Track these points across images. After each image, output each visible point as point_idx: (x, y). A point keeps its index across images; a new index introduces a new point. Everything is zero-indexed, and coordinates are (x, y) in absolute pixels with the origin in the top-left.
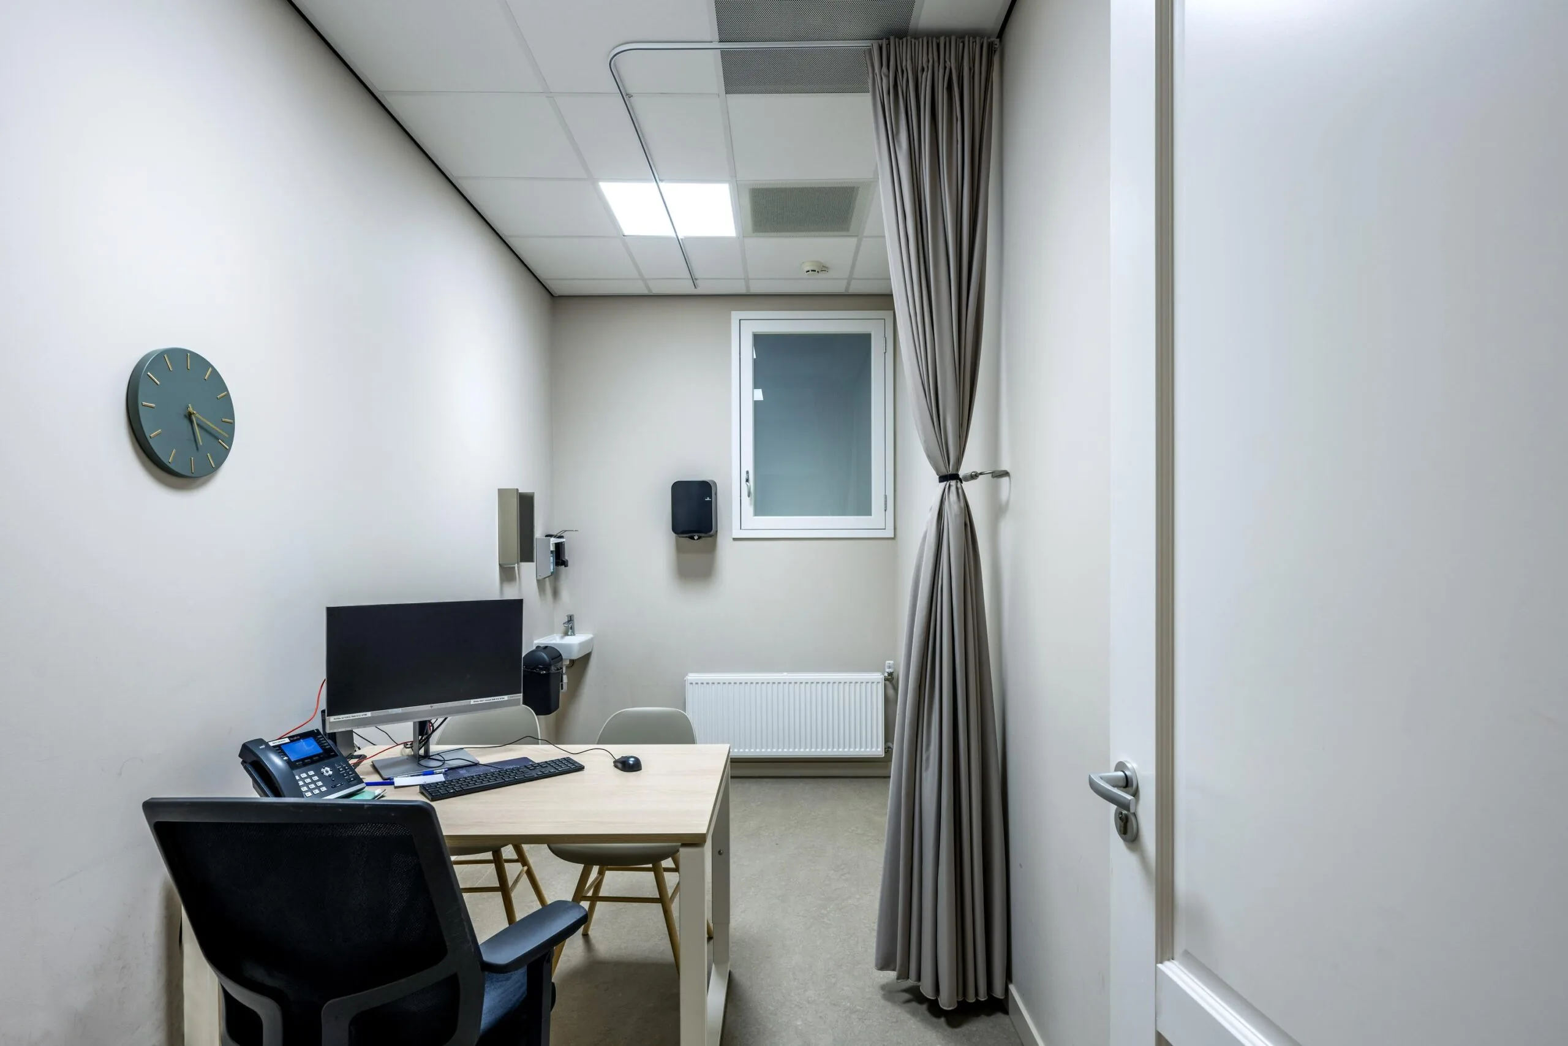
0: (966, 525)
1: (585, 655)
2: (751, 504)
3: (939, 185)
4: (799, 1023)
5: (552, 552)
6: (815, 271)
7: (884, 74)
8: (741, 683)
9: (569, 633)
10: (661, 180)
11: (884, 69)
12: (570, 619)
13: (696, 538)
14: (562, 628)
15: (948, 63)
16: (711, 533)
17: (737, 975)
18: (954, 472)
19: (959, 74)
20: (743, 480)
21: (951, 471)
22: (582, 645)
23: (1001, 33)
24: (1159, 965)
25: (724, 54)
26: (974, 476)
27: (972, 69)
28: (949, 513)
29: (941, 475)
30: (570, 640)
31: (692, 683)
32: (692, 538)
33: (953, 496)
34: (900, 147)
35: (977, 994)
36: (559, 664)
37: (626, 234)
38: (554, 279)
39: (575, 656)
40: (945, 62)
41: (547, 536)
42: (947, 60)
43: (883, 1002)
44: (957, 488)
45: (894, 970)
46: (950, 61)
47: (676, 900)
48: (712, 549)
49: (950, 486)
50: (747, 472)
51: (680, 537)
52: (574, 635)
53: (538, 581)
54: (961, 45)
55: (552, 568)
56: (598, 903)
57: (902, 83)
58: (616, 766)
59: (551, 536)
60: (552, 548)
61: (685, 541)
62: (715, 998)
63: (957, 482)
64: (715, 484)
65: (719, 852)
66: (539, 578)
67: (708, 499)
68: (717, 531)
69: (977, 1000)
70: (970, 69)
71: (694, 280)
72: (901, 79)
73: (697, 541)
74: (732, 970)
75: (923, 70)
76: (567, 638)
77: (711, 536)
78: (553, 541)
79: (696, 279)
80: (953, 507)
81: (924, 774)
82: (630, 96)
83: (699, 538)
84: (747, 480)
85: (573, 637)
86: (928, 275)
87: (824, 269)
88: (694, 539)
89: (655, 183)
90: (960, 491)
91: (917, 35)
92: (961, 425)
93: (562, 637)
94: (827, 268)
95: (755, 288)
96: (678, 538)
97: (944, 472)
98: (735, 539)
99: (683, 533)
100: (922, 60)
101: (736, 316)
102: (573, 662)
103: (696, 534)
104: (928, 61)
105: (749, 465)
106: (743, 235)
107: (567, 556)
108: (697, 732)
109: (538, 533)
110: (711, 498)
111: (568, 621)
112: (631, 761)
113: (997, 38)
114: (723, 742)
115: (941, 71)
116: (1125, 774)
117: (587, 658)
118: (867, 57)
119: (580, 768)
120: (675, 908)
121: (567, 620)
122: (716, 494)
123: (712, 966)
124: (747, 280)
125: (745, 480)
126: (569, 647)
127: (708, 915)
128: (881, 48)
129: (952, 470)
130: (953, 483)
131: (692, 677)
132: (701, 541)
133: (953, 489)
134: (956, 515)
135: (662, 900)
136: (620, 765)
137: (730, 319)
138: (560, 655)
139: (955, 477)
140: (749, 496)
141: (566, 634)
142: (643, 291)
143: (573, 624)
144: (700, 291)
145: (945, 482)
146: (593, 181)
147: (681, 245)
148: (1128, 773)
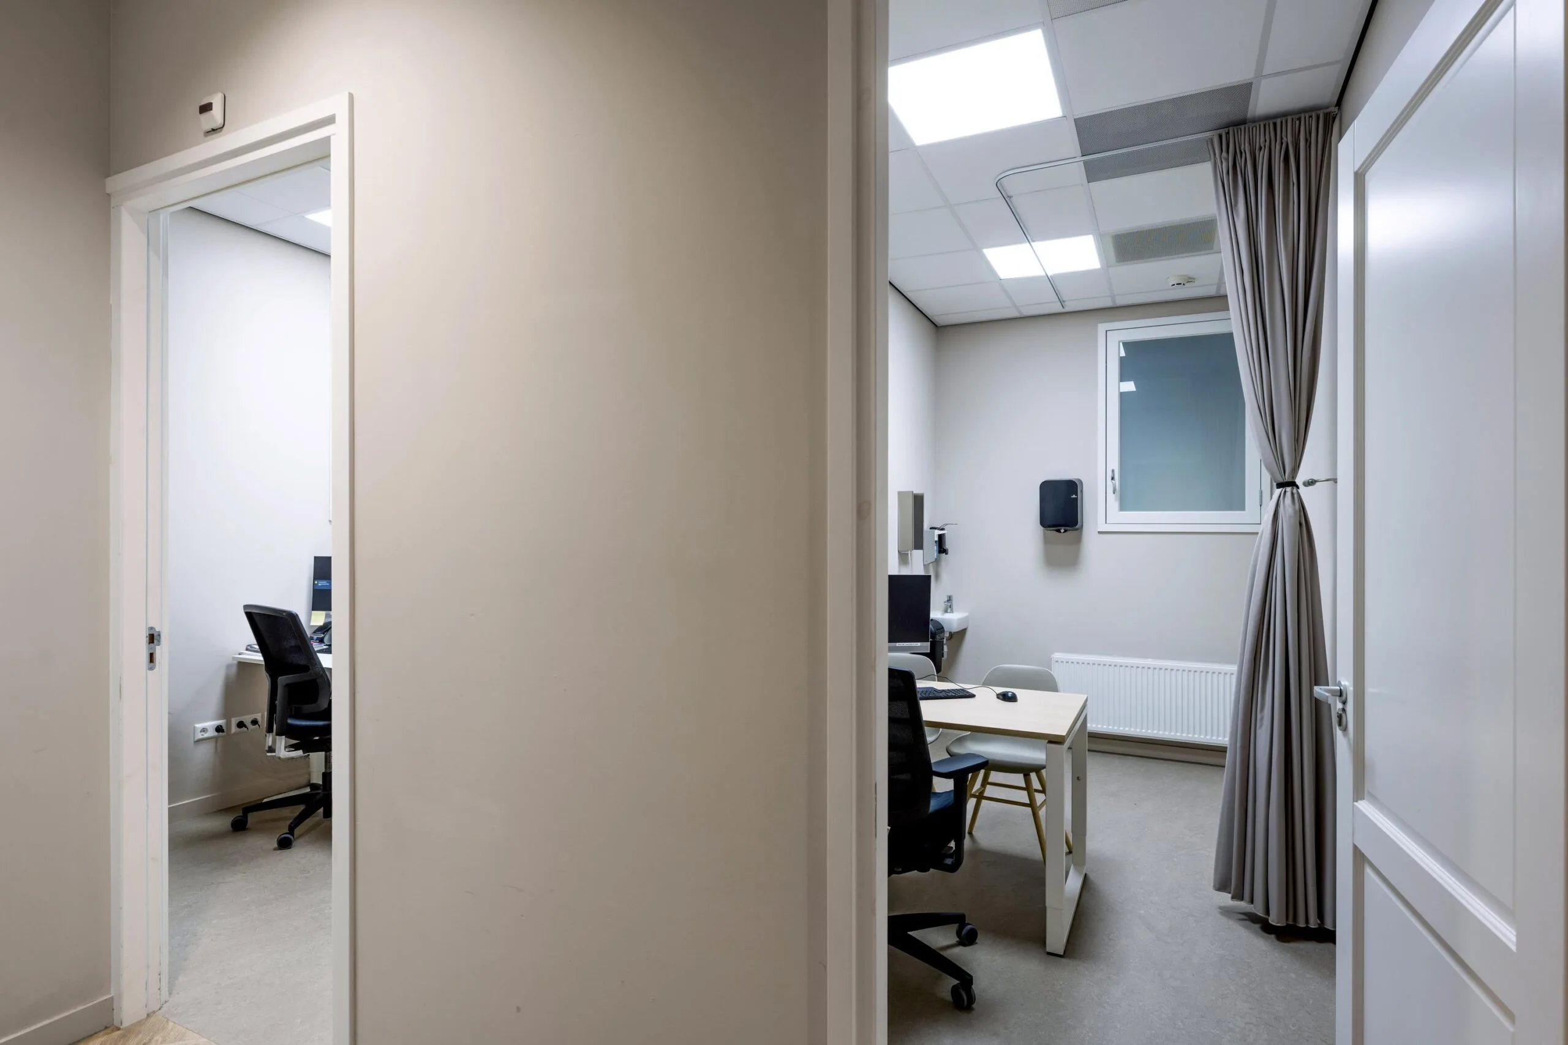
0: (1301, 524)
1: (962, 630)
2: (1116, 500)
3: (1275, 237)
4: (1142, 912)
5: (936, 542)
6: (1180, 284)
7: (1225, 159)
8: (1105, 665)
9: (949, 611)
10: (1033, 241)
11: (1224, 154)
12: (950, 599)
13: (1062, 531)
14: (943, 606)
15: (1285, 139)
16: (1077, 527)
17: (1092, 876)
18: (1290, 480)
19: (1296, 147)
20: (1109, 478)
21: (1287, 478)
22: (961, 620)
23: (1339, 103)
24: (1355, 803)
25: (1086, 163)
26: (1310, 483)
27: (1308, 141)
28: (1283, 515)
29: (1278, 482)
30: (948, 616)
31: (1057, 661)
32: (1059, 531)
33: (1288, 499)
34: (1238, 216)
35: (1307, 921)
36: (942, 635)
37: (1002, 278)
38: (942, 315)
39: (955, 628)
40: (1282, 138)
41: (931, 528)
42: (1284, 137)
43: (1218, 915)
44: (1292, 494)
45: (1230, 893)
46: (1287, 137)
47: (1044, 809)
48: (1078, 540)
49: (1285, 491)
50: (1113, 471)
51: (1048, 530)
52: (953, 612)
53: (924, 565)
54: (1297, 122)
55: (936, 555)
56: (983, 800)
57: (1240, 162)
58: (998, 698)
59: (935, 528)
60: (936, 539)
61: (1052, 533)
62: (1073, 883)
63: (1293, 488)
64: (1081, 482)
65: (1078, 777)
66: (925, 563)
67: (1074, 496)
68: (1082, 525)
69: (1307, 927)
70: (1306, 140)
71: (1062, 302)
72: (1240, 161)
73: (1064, 533)
74: (1087, 873)
75: (1260, 148)
76: (947, 614)
77: (1077, 529)
78: (937, 532)
79: (1064, 301)
80: (1288, 509)
81: (1258, 732)
82: (1010, 197)
83: (1065, 531)
84: (1113, 479)
85: (951, 614)
86: (1264, 315)
87: (1190, 280)
88: (1060, 532)
89: (1028, 244)
90: (1296, 496)
91: (1254, 120)
92: (1297, 440)
93: (943, 614)
94: (1194, 279)
95: (1120, 301)
96: (1046, 531)
97: (1281, 480)
98: (1099, 532)
99: (1049, 527)
100: (1260, 140)
101: (1102, 327)
102: (951, 635)
103: (1063, 528)
104: (1266, 141)
105: (1114, 463)
106: (1106, 265)
107: (948, 545)
108: (1060, 685)
109: (926, 526)
110: (1077, 495)
111: (948, 601)
112: (1010, 694)
113: (1336, 106)
114: (1082, 693)
115: (1278, 147)
116: (1341, 689)
117: (963, 633)
118: (1210, 147)
119: (973, 696)
120: (1042, 813)
121: (946, 600)
122: (1082, 491)
123: (1070, 867)
124: (1113, 297)
125: (1110, 478)
126: (950, 621)
127: (1067, 826)
128: (1220, 136)
129: (1289, 476)
130: (1289, 489)
131: (1057, 656)
132: (1068, 533)
133: (1289, 494)
134: (1290, 517)
135: (1031, 804)
136: (1001, 697)
137: (1097, 331)
138: (943, 628)
139: (1293, 484)
140: (1114, 493)
141: (946, 611)
142: (1015, 314)
143: (952, 603)
144: (1067, 309)
145: (1281, 489)
146: (978, 250)
147: (1050, 280)
148: (1342, 688)
